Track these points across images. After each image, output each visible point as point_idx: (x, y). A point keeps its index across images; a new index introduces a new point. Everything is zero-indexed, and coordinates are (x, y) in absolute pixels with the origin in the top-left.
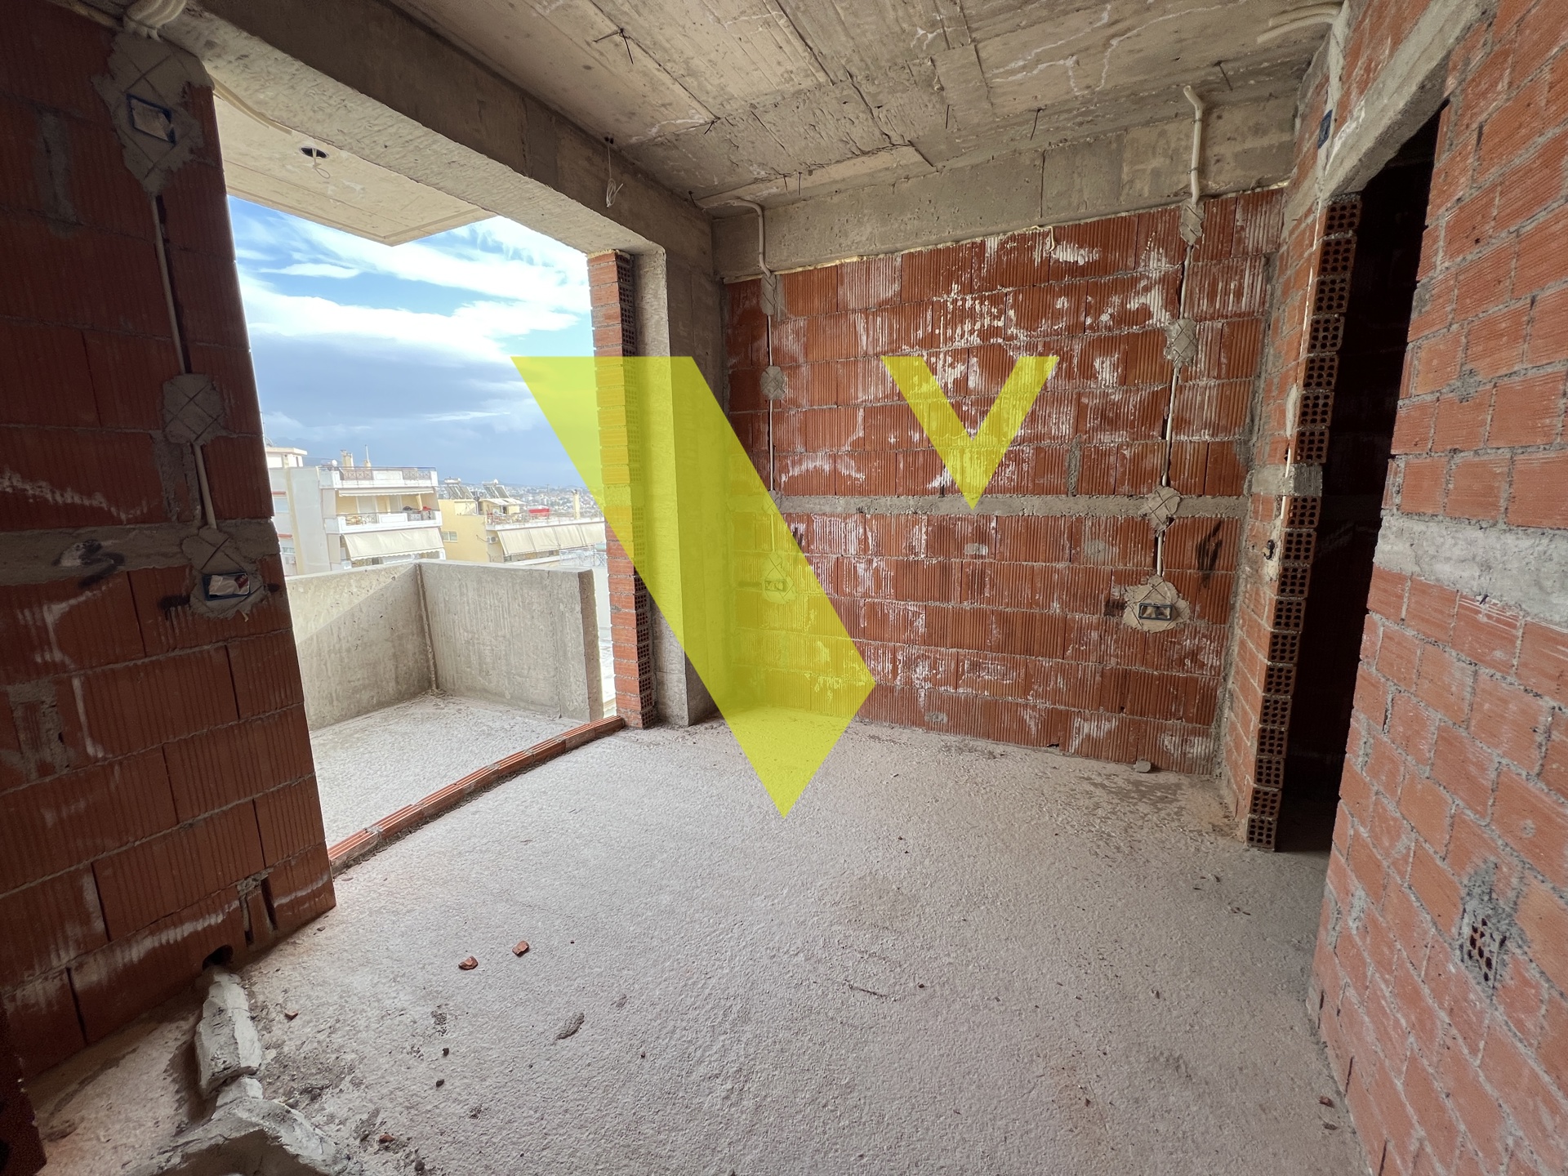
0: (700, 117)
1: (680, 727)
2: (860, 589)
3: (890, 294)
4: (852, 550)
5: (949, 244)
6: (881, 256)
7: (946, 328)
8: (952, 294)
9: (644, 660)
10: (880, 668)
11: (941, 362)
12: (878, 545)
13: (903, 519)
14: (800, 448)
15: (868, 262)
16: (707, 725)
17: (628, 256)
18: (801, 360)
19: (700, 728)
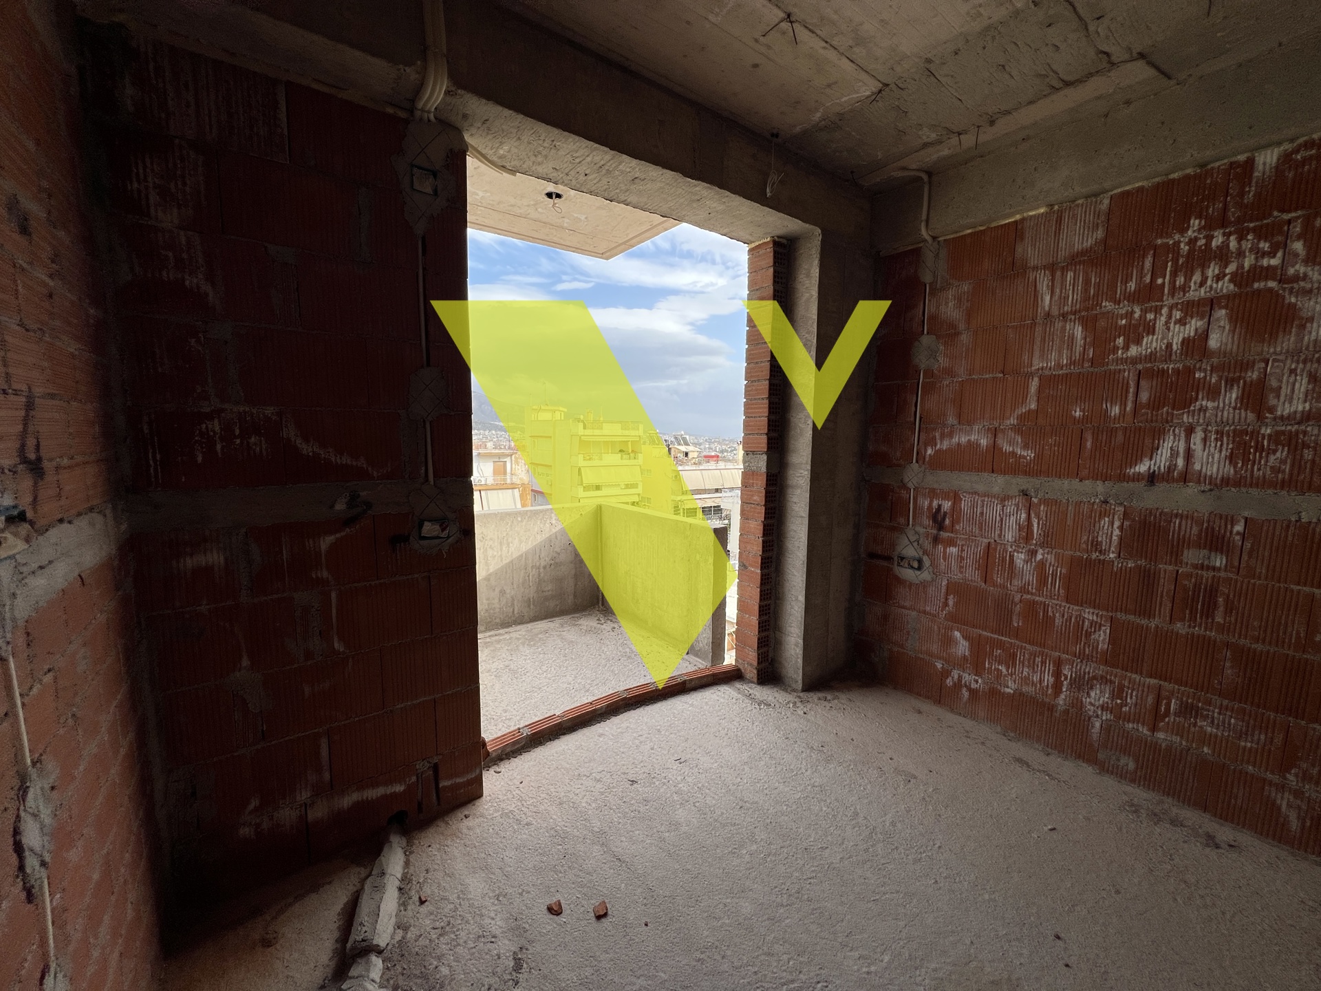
0: (867, 88)
1: (794, 690)
2: (1015, 582)
3: (1089, 243)
4: (1010, 536)
5: (1190, 171)
6: (1080, 202)
7: (1174, 274)
8: (1190, 233)
9: (765, 618)
10: (1036, 678)
11: (1163, 319)
12: (1046, 535)
13: (1086, 509)
14: (951, 420)
15: (1060, 212)
16: (820, 695)
17: (784, 241)
18: (962, 326)
19: (814, 696)
